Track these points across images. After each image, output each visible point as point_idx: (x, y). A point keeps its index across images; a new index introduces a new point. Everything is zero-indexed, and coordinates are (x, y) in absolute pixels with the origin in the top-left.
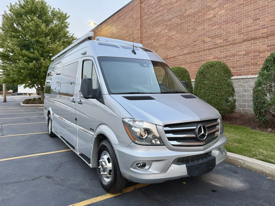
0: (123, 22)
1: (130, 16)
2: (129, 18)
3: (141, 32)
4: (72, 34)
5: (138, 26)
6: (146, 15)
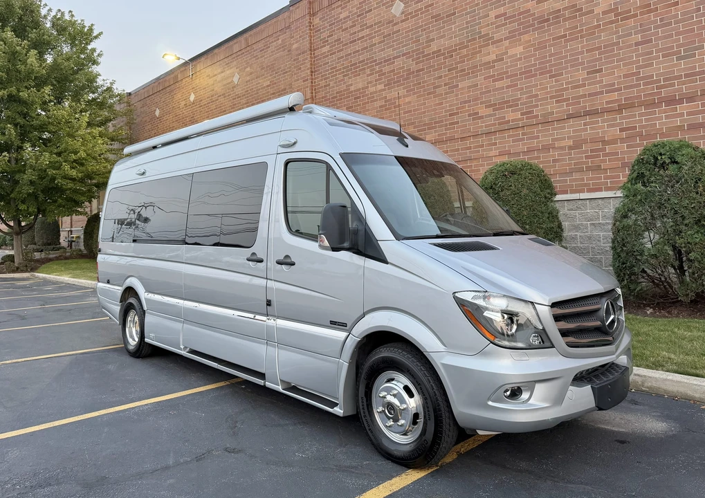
0: (261, 57)
1: (280, 45)
2: (277, 50)
3: (312, 86)
5: (304, 71)
6: (325, 46)
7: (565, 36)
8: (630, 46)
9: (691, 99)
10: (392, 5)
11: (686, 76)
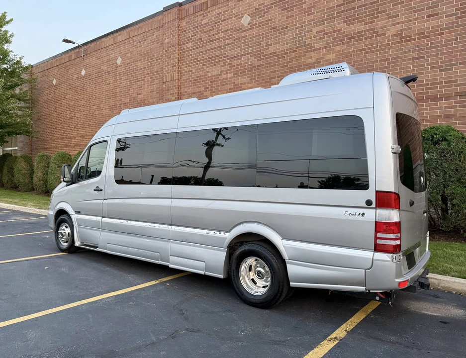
0: (139, 47)
1: (155, 39)
2: (152, 42)
3: (179, 71)
4: (17, 56)
5: (173, 59)
6: (189, 42)
7: (365, 49)
8: (409, 60)
9: (447, 98)
10: (242, 17)
11: (445, 82)
